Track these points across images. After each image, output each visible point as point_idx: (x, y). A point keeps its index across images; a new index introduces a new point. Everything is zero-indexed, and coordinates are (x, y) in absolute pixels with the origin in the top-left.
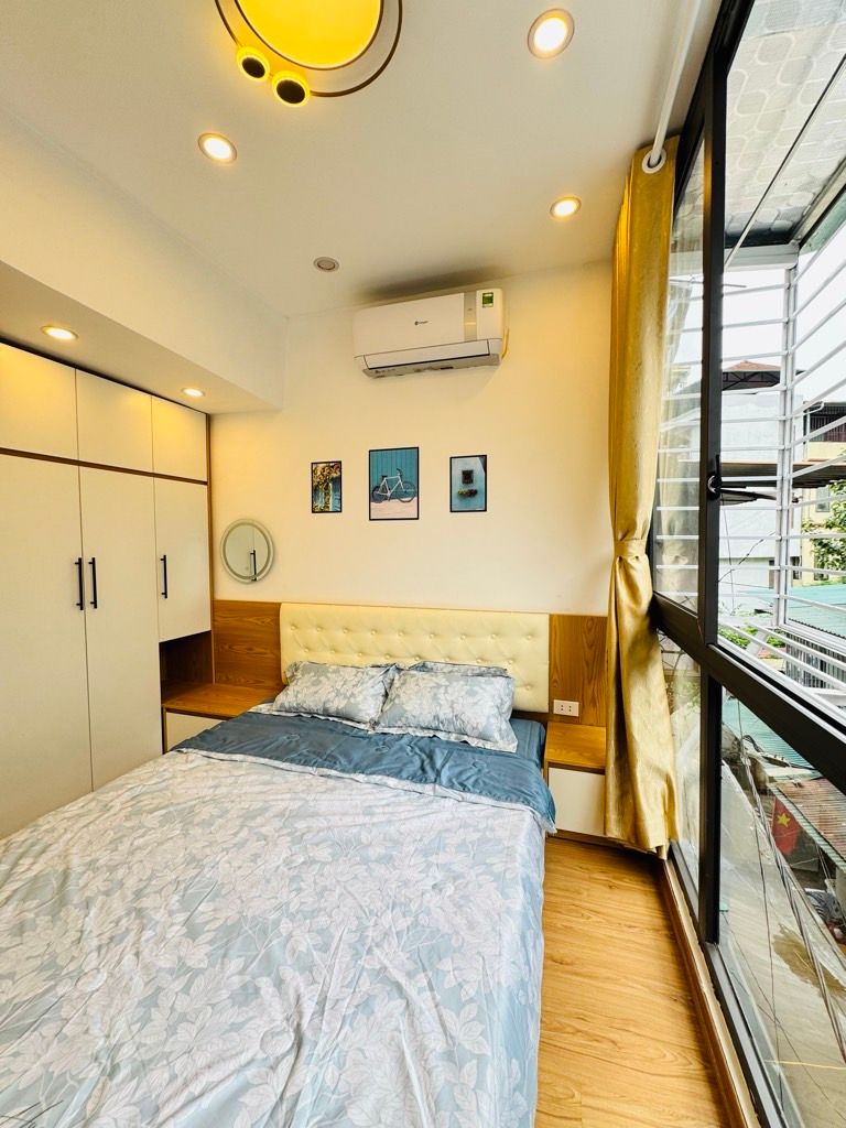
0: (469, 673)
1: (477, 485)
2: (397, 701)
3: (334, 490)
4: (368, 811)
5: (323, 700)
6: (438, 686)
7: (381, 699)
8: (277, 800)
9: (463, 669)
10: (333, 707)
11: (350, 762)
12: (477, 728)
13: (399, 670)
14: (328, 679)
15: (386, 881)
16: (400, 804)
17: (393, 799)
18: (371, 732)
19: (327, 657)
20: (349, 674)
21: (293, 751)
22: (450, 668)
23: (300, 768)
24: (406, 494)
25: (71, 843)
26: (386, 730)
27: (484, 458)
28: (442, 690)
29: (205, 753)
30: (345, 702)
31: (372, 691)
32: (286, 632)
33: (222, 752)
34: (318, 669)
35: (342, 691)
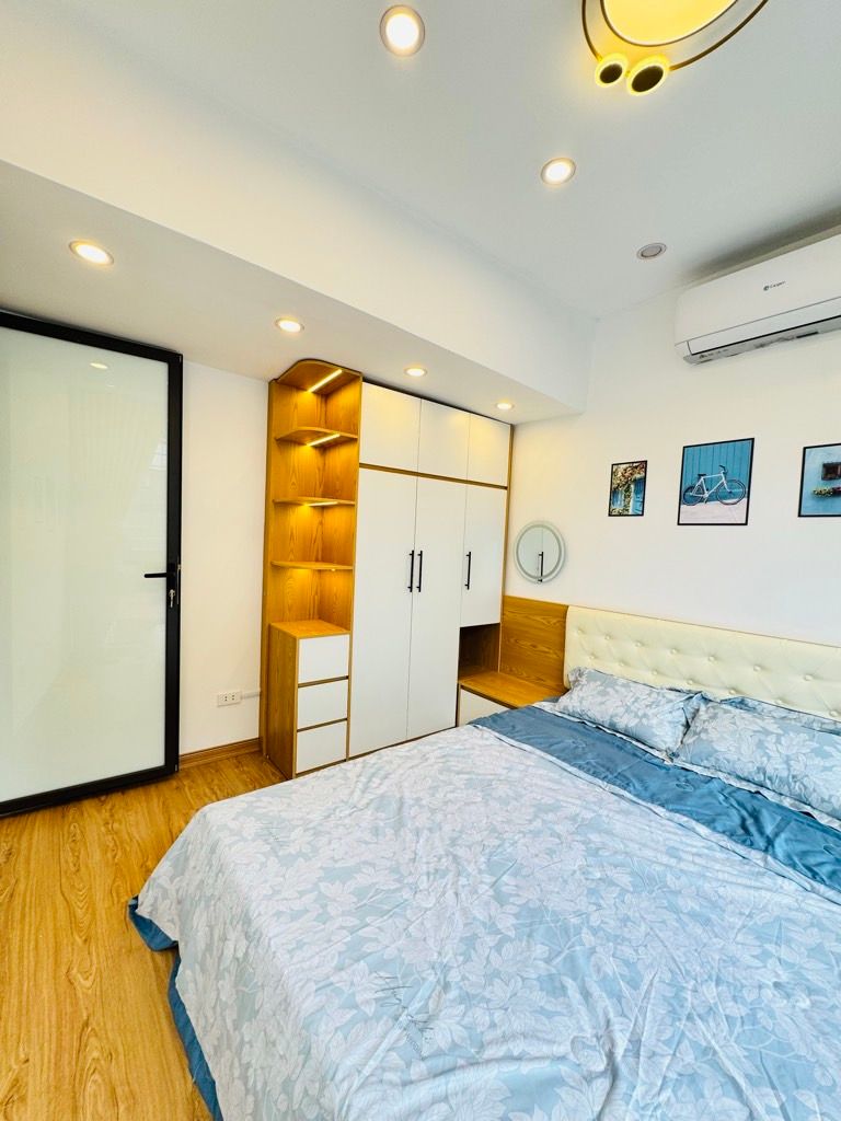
0: (815, 726)
2: (703, 736)
3: (636, 492)
4: (672, 852)
5: (610, 713)
6: (767, 733)
7: (682, 729)
8: (567, 802)
9: (805, 719)
10: (622, 723)
11: (646, 789)
12: (829, 802)
13: (706, 700)
14: (617, 691)
15: (705, 945)
16: (716, 860)
17: (706, 851)
18: (668, 763)
19: (614, 668)
20: (642, 692)
21: (580, 757)
22: (784, 713)
23: (589, 778)
24: (731, 495)
25: (403, 778)
26: (688, 766)
28: (772, 738)
29: (497, 734)
30: (637, 720)
31: (669, 717)
32: (572, 635)
33: (512, 738)
34: (606, 680)
35: (632, 708)
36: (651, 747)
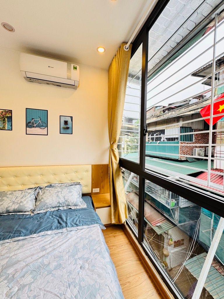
0: (68, 185)
1: (69, 125)
2: (42, 200)
3: (8, 121)
4: (43, 249)
5: (6, 208)
6: (58, 192)
7: (34, 201)
9: (65, 184)
10: (11, 209)
11: (27, 230)
12: (73, 203)
13: (41, 188)
14: (8, 197)
15: (62, 276)
16: (55, 240)
17: (52, 239)
18: (32, 215)
19: (5, 189)
20: (18, 194)
22: (60, 185)
24: (42, 126)
26: (39, 212)
27: (72, 117)
28: (60, 193)
30: (18, 205)
31: (30, 199)
35: (16, 201)
36: (25, 212)
